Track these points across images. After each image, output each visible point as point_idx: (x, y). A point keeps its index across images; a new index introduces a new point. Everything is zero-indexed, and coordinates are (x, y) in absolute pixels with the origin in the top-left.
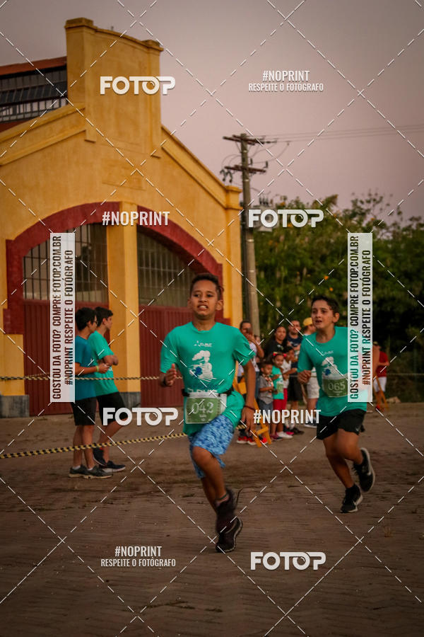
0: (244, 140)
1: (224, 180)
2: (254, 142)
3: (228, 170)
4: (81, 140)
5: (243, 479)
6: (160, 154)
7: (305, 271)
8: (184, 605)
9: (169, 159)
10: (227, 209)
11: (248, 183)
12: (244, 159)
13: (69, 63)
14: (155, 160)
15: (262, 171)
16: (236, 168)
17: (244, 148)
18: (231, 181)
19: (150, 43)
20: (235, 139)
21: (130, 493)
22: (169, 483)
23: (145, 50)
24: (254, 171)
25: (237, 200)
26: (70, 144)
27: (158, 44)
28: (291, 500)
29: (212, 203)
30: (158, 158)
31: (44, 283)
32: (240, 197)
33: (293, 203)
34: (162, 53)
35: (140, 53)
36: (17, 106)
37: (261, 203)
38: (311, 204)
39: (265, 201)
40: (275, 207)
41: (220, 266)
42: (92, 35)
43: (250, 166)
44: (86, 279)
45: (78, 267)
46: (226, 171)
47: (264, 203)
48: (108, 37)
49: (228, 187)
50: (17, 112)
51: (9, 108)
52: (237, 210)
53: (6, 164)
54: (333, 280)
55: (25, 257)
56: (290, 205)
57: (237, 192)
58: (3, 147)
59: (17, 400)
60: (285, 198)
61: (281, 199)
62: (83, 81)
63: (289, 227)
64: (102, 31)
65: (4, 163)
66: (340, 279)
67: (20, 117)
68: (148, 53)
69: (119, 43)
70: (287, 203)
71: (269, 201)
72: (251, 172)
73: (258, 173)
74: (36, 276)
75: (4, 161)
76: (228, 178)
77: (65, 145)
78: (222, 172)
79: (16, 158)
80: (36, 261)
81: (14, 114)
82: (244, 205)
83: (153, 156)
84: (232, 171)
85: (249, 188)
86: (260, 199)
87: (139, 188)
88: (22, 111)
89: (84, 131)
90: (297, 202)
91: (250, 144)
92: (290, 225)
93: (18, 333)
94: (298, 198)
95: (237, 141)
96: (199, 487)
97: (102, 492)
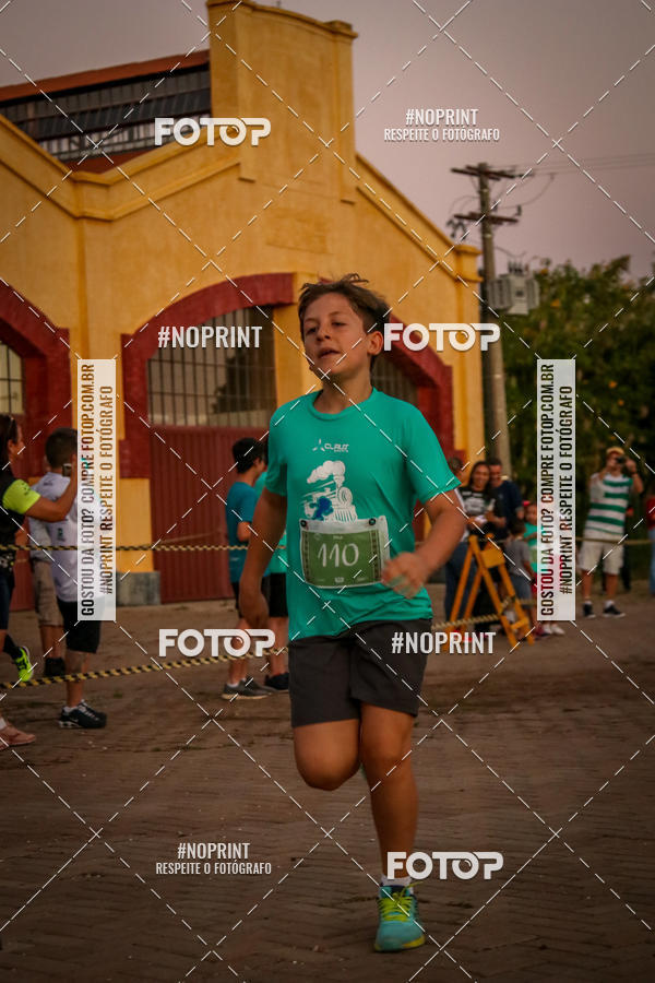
0: (482, 173)
1: (453, 235)
2: (498, 175)
3: (460, 220)
4: (232, 177)
6: (354, 197)
7: (580, 374)
9: (367, 205)
10: (458, 280)
11: (491, 239)
12: (484, 202)
13: (213, 59)
14: (348, 208)
15: (512, 221)
16: (472, 217)
17: (483, 186)
18: (464, 238)
19: (337, 26)
20: (470, 171)
23: (330, 36)
24: (499, 221)
25: (473, 266)
26: (217, 184)
27: (349, 27)
28: (569, 731)
29: (435, 272)
30: (351, 203)
31: (179, 400)
32: (479, 262)
33: (561, 270)
34: (355, 41)
35: (322, 42)
36: (135, 129)
37: (510, 270)
38: (588, 270)
39: (517, 267)
40: (531, 276)
41: (449, 369)
42: (247, 14)
43: (493, 214)
44: (243, 392)
45: (231, 373)
46: (456, 221)
47: (516, 270)
48: (274, 18)
49: (460, 246)
50: (136, 137)
51: (122, 132)
52: (475, 282)
53: (120, 218)
54: (624, 389)
55: (150, 361)
56: (556, 273)
57: (474, 254)
58: (115, 191)
59: (142, 578)
60: (548, 262)
61: (542, 263)
62: (234, 88)
63: (554, 308)
64: (262, 10)
65: (117, 216)
66: (634, 387)
67: (140, 144)
68: (335, 41)
69: (289, 27)
70: (551, 269)
71: (523, 267)
72: (495, 223)
73: (506, 224)
74: (167, 389)
75: (116, 212)
76: (459, 232)
77: (209, 186)
78: (450, 223)
79: (135, 208)
80: (167, 367)
81: (131, 140)
82: (485, 273)
83: (344, 202)
84: (465, 222)
85: (492, 248)
86: (509, 264)
87: (323, 251)
88: (142, 136)
89: (238, 165)
90: (568, 268)
91: (493, 178)
92: (557, 304)
93: (142, 477)
94: (568, 261)
95: (472, 174)
96: (426, 712)
97: (277, 720)
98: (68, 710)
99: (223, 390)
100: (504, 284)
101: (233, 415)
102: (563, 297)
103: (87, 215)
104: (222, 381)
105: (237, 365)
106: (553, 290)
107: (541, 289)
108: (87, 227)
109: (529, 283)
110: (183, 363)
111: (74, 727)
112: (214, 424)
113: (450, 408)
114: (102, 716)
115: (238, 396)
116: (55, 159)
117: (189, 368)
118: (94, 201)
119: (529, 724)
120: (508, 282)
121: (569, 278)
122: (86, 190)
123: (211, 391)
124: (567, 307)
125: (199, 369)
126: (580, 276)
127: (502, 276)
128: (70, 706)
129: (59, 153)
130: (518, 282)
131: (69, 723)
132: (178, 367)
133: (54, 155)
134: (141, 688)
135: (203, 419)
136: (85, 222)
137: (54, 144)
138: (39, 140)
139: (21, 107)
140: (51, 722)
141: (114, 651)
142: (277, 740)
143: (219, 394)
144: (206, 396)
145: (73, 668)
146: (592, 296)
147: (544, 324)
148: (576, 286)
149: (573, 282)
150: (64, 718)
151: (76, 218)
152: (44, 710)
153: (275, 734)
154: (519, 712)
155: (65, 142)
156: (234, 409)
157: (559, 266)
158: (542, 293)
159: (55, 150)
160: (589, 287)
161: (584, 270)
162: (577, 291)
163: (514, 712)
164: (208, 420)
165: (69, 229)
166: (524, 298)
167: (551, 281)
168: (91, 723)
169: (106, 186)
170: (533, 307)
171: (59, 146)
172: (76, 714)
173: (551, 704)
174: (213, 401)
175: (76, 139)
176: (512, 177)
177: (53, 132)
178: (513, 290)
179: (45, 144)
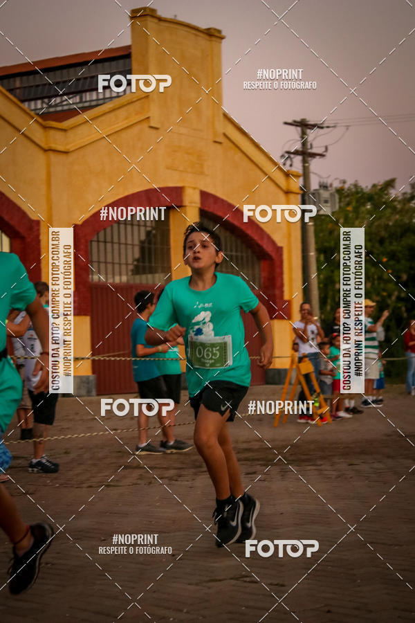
0: (303, 125)
1: (284, 164)
2: (313, 126)
3: (289, 155)
4: (145, 126)
5: (305, 457)
6: (221, 139)
8: (248, 579)
9: (231, 145)
10: (287, 193)
11: (308, 167)
12: (304, 144)
13: (134, 52)
14: (218, 146)
15: (322, 155)
16: (296, 153)
17: (304, 133)
18: (291, 165)
19: (212, 31)
20: (295, 124)
21: (193, 470)
23: (207, 37)
24: (314, 155)
25: (297, 184)
26: (135, 130)
27: (219, 31)
28: (351, 478)
29: (272, 187)
30: (220, 143)
31: (110, 266)
32: (300, 182)
33: (352, 187)
34: (224, 40)
35: (203, 41)
36: (84, 94)
37: (320, 186)
38: (370, 187)
39: (325, 185)
40: (334, 190)
41: (281, 248)
42: (156, 23)
43: (310, 151)
44: (150, 262)
45: (142, 250)
46: (287, 156)
47: (324, 187)
48: (172, 25)
49: (288, 171)
50: (84, 100)
51: (75, 96)
52: (298, 194)
53: (73, 151)
54: (392, 263)
55: (91, 241)
56: (349, 189)
57: (297, 176)
58: (70, 134)
59: (84, 379)
60: (344, 182)
61: (340, 183)
62: (147, 69)
63: (348, 211)
64: (165, 20)
65: (71, 150)
66: (398, 261)
67: (87, 104)
68: (211, 41)
69: (182, 31)
70: (346, 186)
71: (328, 185)
72: (311, 157)
73: (318, 157)
74: (102, 259)
75: (71, 147)
76: (288, 162)
77: (130, 131)
78: (282, 156)
79: (83, 145)
80: (102, 245)
81: (81, 101)
82: (304, 188)
83: (215, 142)
84: (292, 156)
85: (309, 173)
86: (320, 182)
87: (202, 173)
88: (88, 99)
89: (148, 118)
90: (356, 186)
91: (310, 128)
92: (349, 208)
93: (85, 315)
94: (356, 181)
95: (297, 126)
96: (261, 465)
97: (167, 469)
98: (34, 461)
99: (138, 260)
100: (316, 195)
101: (144, 277)
102: (354, 204)
103: (53, 148)
104: (137, 255)
105: (146, 245)
106: (348, 199)
107: (340, 199)
108: (52, 156)
109: (332, 195)
110: (112, 243)
111: (38, 472)
112: (132, 282)
113: (281, 273)
114: (56, 465)
115: (147, 264)
116: (32, 113)
117: (116, 246)
118: (57, 140)
119: (326, 472)
120: (319, 194)
121: (357, 193)
122: (52, 132)
123: (130, 261)
124: (356, 210)
125: (123, 247)
126: (365, 191)
127: (315, 190)
128: (36, 459)
129: (36, 110)
130: (325, 194)
131: (36, 470)
132: (109, 245)
133: (32, 110)
134: (82, 448)
135: (124, 279)
136: (51, 153)
137: (33, 103)
138: (23, 101)
139: (12, 80)
140: (23, 469)
141: (65, 425)
143: (135, 263)
144: (127, 264)
145: (38, 435)
146: (372, 204)
147: (341, 221)
148: (362, 197)
149: (360, 195)
150: (32, 466)
151: (46, 151)
152: (20, 461)
153: (165, 477)
154: (321, 465)
155: (39, 102)
156: (144, 272)
157: (351, 184)
158: (340, 202)
159: (33, 107)
160: (369, 198)
161: (367, 187)
162: (362, 201)
163: (317, 465)
164: (128, 280)
165: (41, 157)
166: (329, 205)
167: (346, 194)
168: (49, 469)
169: (65, 130)
170: (334, 210)
171: (36, 104)
172: (39, 463)
173: (341, 460)
174: (131, 267)
175: (46, 100)
176: (322, 128)
177: (32, 96)
178: (322, 199)
179: (26, 103)
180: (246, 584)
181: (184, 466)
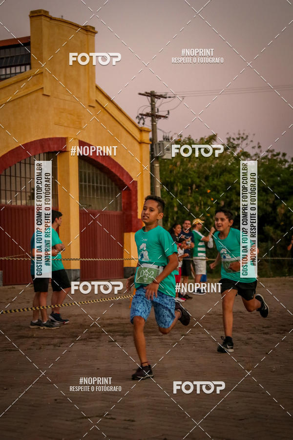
0: (152, 96)
1: (139, 123)
2: (159, 97)
3: (142, 116)
4: (40, 94)
5: (150, 330)
6: (95, 104)
7: (194, 186)
8: (108, 417)
9: (101, 108)
10: (141, 143)
11: (156, 125)
12: (153, 109)
13: (32, 41)
15: (165, 117)
16: (147, 115)
17: (152, 101)
18: (143, 124)
19: (88, 27)
20: (146, 94)
21: (72, 339)
22: (99, 332)
23: (85, 32)
24: (159, 117)
25: (147, 137)
26: (33, 97)
27: (94, 28)
28: (183, 344)
29: (130, 139)
30: (93, 107)
31: (13, 193)
32: (150, 135)
33: (186, 140)
34: (96, 35)
37: (164, 139)
40: (173, 142)
41: (136, 182)
42: (48, 21)
43: (157, 114)
47: (167, 139)
48: (59, 23)
49: (141, 128)
52: (148, 144)
54: (213, 193)
55: (0, 175)
56: (184, 141)
57: (148, 131)
60: (181, 136)
61: (178, 136)
62: (41, 53)
64: (55, 19)
66: (218, 192)
68: (87, 34)
69: (66, 27)
70: (182, 139)
71: (170, 138)
72: (157, 118)
73: (162, 118)
74: (8, 188)
76: (142, 122)
77: (29, 97)
78: (138, 117)
80: (8, 178)
82: (153, 140)
83: (90, 106)
84: (144, 117)
85: (156, 129)
86: (164, 136)
87: (81, 128)
89: (42, 88)
90: (189, 139)
91: (157, 98)
94: (190, 136)
95: (148, 96)
96: (120, 335)
97: (53, 338)
99: (33, 189)
100: (161, 145)
104: (34, 185)
109: (172, 145)
110: (16, 176)
113: (136, 200)
117: (18, 179)
119: (165, 341)
120: (163, 144)
121: (190, 144)
123: (28, 190)
125: (23, 180)
126: (195, 142)
127: (160, 141)
130: (167, 144)
132: (13, 179)
135: (24, 202)
142: (52, 347)
143: (32, 191)
144: (26, 192)
147: (179, 163)
153: (52, 344)
157: (185, 138)
164: (27, 203)
166: (170, 152)
173: (176, 332)
174: (29, 194)
176: (165, 98)
178: (165, 148)
180: (106, 420)
181: (64, 336)
